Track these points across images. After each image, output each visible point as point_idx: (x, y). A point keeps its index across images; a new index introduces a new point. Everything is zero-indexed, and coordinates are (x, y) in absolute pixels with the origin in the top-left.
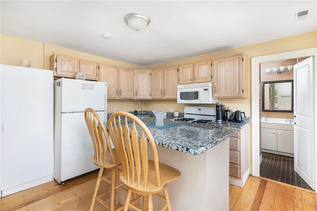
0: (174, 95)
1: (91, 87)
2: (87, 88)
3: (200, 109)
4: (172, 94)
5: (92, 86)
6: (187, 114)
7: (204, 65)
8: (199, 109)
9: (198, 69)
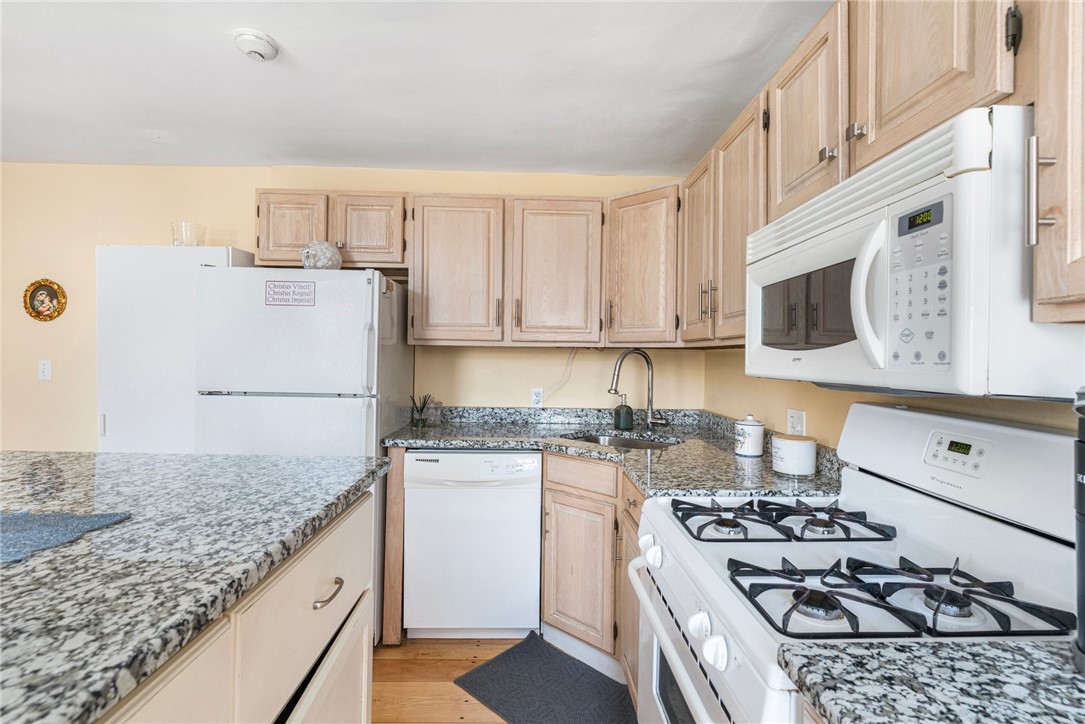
1: (301, 294)
2: (286, 297)
3: (966, 448)
5: (307, 291)
6: (861, 470)
8: (955, 446)
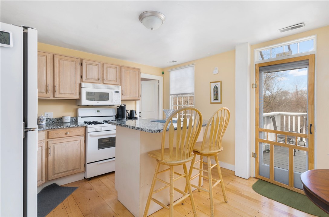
0: (73, 94)
3: (99, 111)
4: (70, 93)
6: (81, 117)
7: (113, 68)
8: (97, 111)
9: (107, 71)
